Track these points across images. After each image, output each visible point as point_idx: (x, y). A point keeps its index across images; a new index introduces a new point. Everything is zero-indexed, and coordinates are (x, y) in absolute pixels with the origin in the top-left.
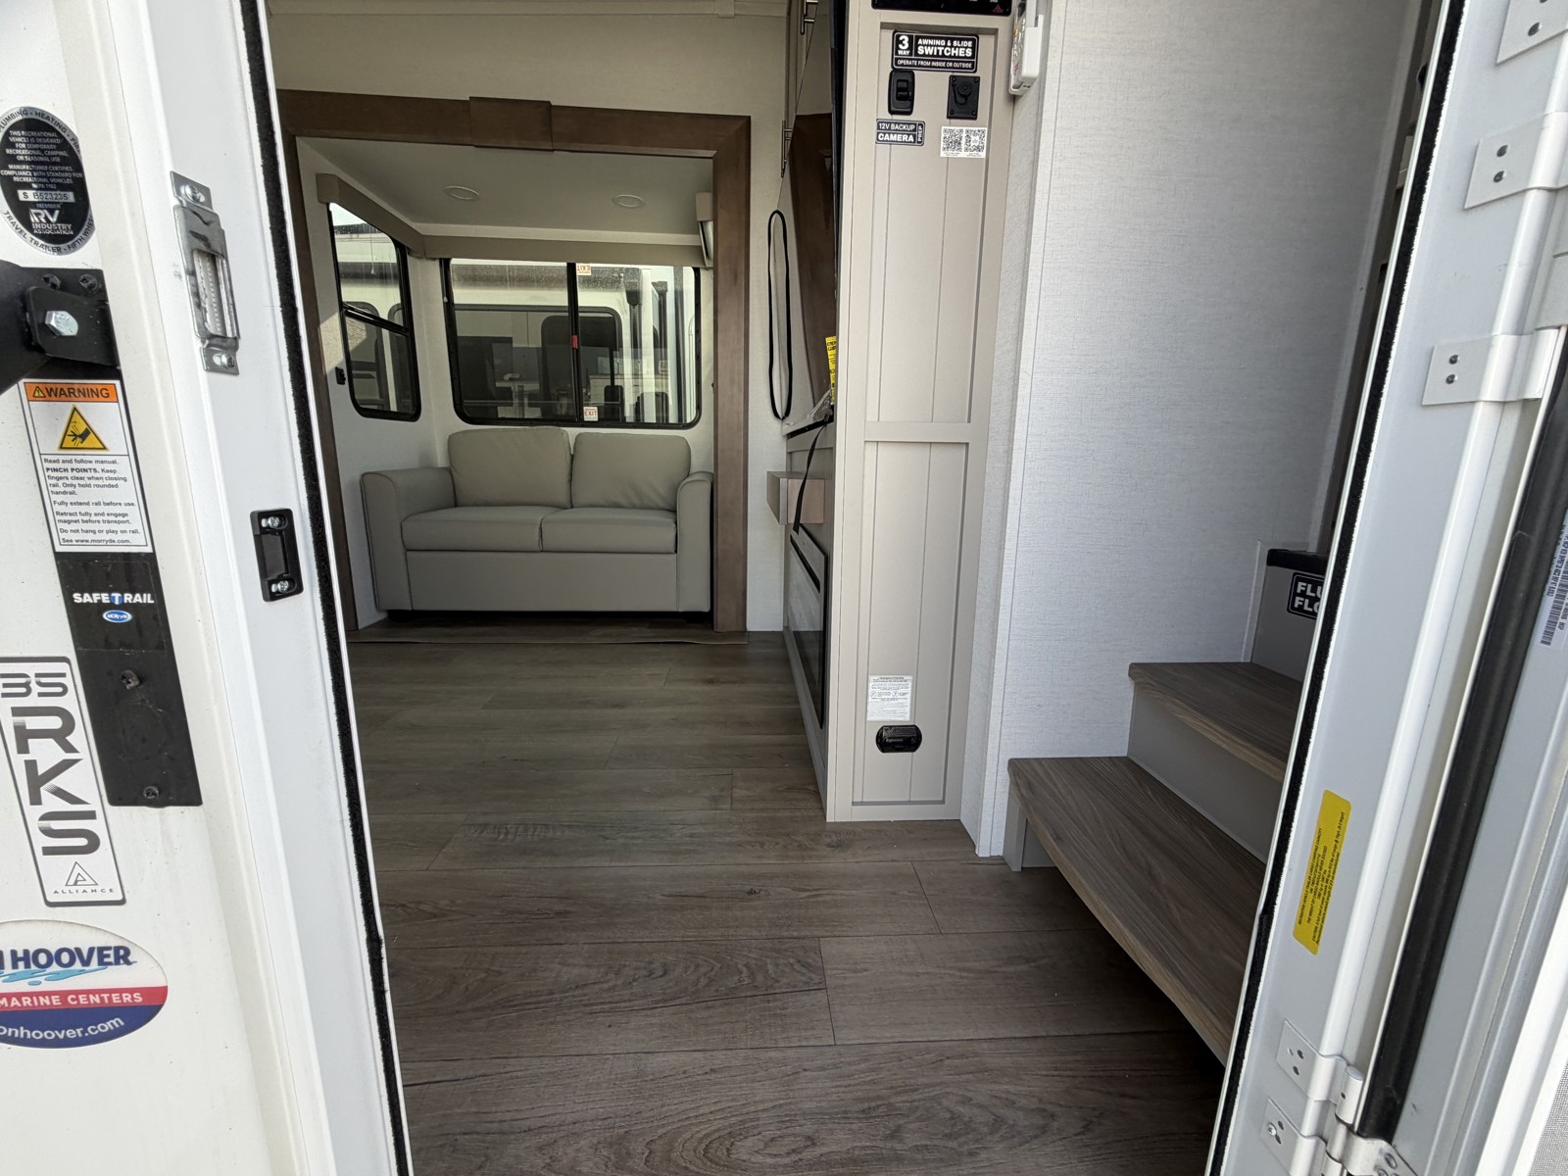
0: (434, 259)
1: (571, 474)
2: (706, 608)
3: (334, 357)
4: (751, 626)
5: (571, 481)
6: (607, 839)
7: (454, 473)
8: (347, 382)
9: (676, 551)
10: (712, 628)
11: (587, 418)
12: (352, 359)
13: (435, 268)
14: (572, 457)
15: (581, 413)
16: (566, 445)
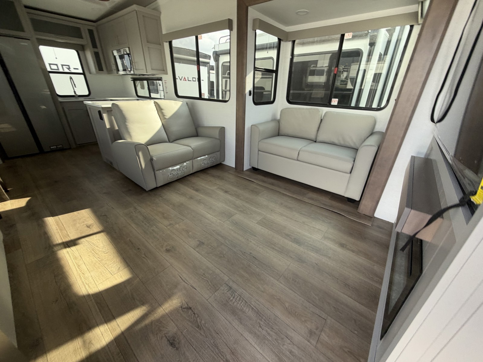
0: (290, 41)
1: (319, 128)
2: (357, 199)
3: (249, 87)
4: (377, 215)
5: (318, 130)
6: (261, 327)
7: (280, 123)
8: (252, 95)
9: (351, 172)
10: (357, 209)
11: (332, 104)
12: (255, 86)
13: (290, 44)
14: (321, 120)
15: (330, 101)
16: (320, 116)
